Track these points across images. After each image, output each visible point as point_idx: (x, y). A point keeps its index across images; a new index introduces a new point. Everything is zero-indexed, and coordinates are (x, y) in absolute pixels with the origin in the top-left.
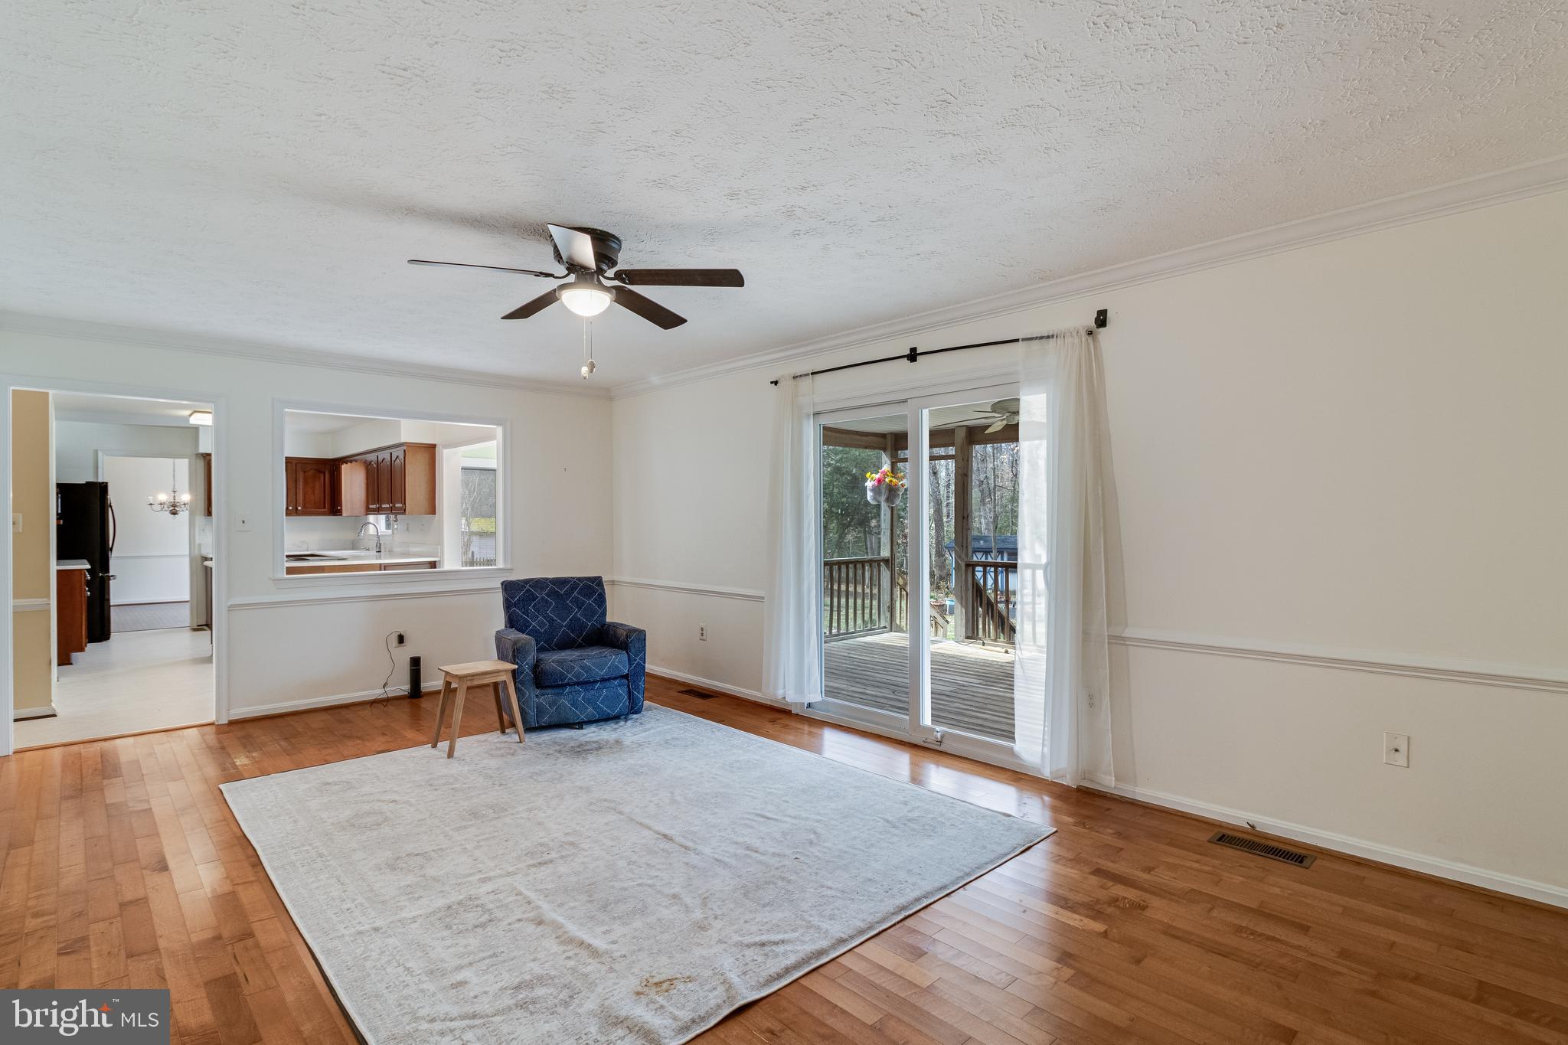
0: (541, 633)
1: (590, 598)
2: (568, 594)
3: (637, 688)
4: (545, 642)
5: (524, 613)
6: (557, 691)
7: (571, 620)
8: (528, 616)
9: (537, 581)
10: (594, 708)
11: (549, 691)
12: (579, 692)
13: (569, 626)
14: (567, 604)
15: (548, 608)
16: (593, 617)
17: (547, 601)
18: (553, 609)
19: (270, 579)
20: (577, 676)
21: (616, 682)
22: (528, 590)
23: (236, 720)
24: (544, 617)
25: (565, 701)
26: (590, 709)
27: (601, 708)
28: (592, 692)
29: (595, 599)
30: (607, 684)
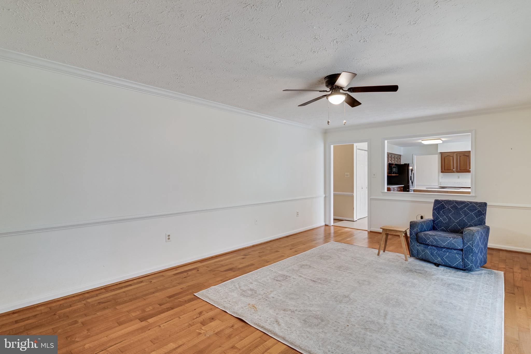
0: (443, 223)
1: (472, 212)
2: (461, 209)
3: (467, 258)
4: (445, 227)
5: (437, 213)
6: (425, 246)
7: (460, 220)
8: (439, 215)
9: (448, 201)
10: (441, 259)
11: (422, 245)
12: (435, 250)
13: (458, 223)
14: (460, 213)
15: (450, 213)
16: (472, 221)
17: (450, 210)
18: (452, 214)
19: (381, 192)
20: (432, 242)
21: (455, 251)
22: (443, 204)
23: (372, 231)
24: (447, 217)
25: (428, 251)
26: (439, 259)
27: (445, 261)
28: (441, 252)
29: (476, 213)
30: (450, 251)
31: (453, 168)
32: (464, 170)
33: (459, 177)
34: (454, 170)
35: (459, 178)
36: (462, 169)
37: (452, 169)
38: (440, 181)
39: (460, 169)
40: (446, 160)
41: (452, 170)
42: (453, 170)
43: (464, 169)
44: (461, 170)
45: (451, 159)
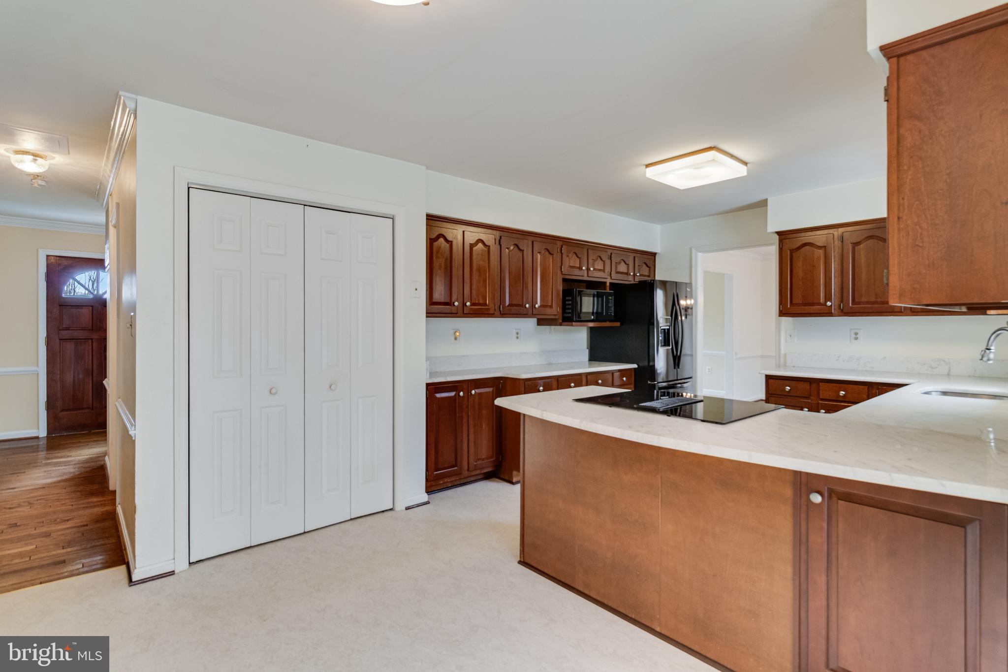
31: (828, 298)
32: (873, 303)
33: (856, 334)
34: (829, 304)
35: (856, 339)
36: (863, 299)
37: (822, 300)
38: (783, 352)
39: (857, 300)
40: (800, 264)
41: (820, 304)
42: (826, 305)
43: (873, 299)
44: (859, 303)
45: (819, 258)
